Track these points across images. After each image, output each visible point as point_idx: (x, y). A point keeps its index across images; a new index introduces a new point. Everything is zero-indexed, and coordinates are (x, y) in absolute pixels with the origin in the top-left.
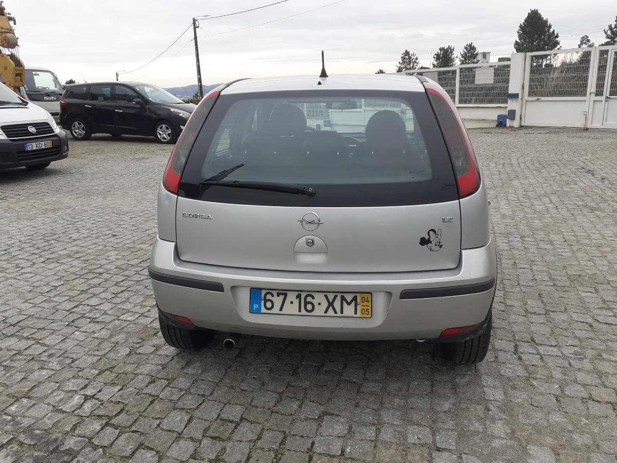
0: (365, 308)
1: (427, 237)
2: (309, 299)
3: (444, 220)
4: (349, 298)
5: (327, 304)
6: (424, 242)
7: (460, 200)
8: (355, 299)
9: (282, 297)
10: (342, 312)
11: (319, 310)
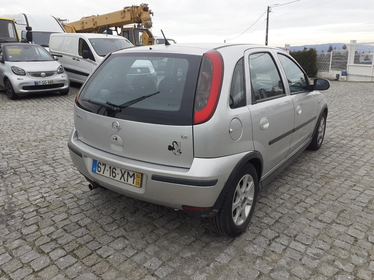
0: (138, 181)
1: (172, 146)
2: (114, 170)
3: (182, 137)
4: (131, 174)
5: (121, 175)
6: (171, 148)
7: (194, 126)
8: (134, 175)
9: (104, 166)
10: (127, 181)
11: (118, 177)
